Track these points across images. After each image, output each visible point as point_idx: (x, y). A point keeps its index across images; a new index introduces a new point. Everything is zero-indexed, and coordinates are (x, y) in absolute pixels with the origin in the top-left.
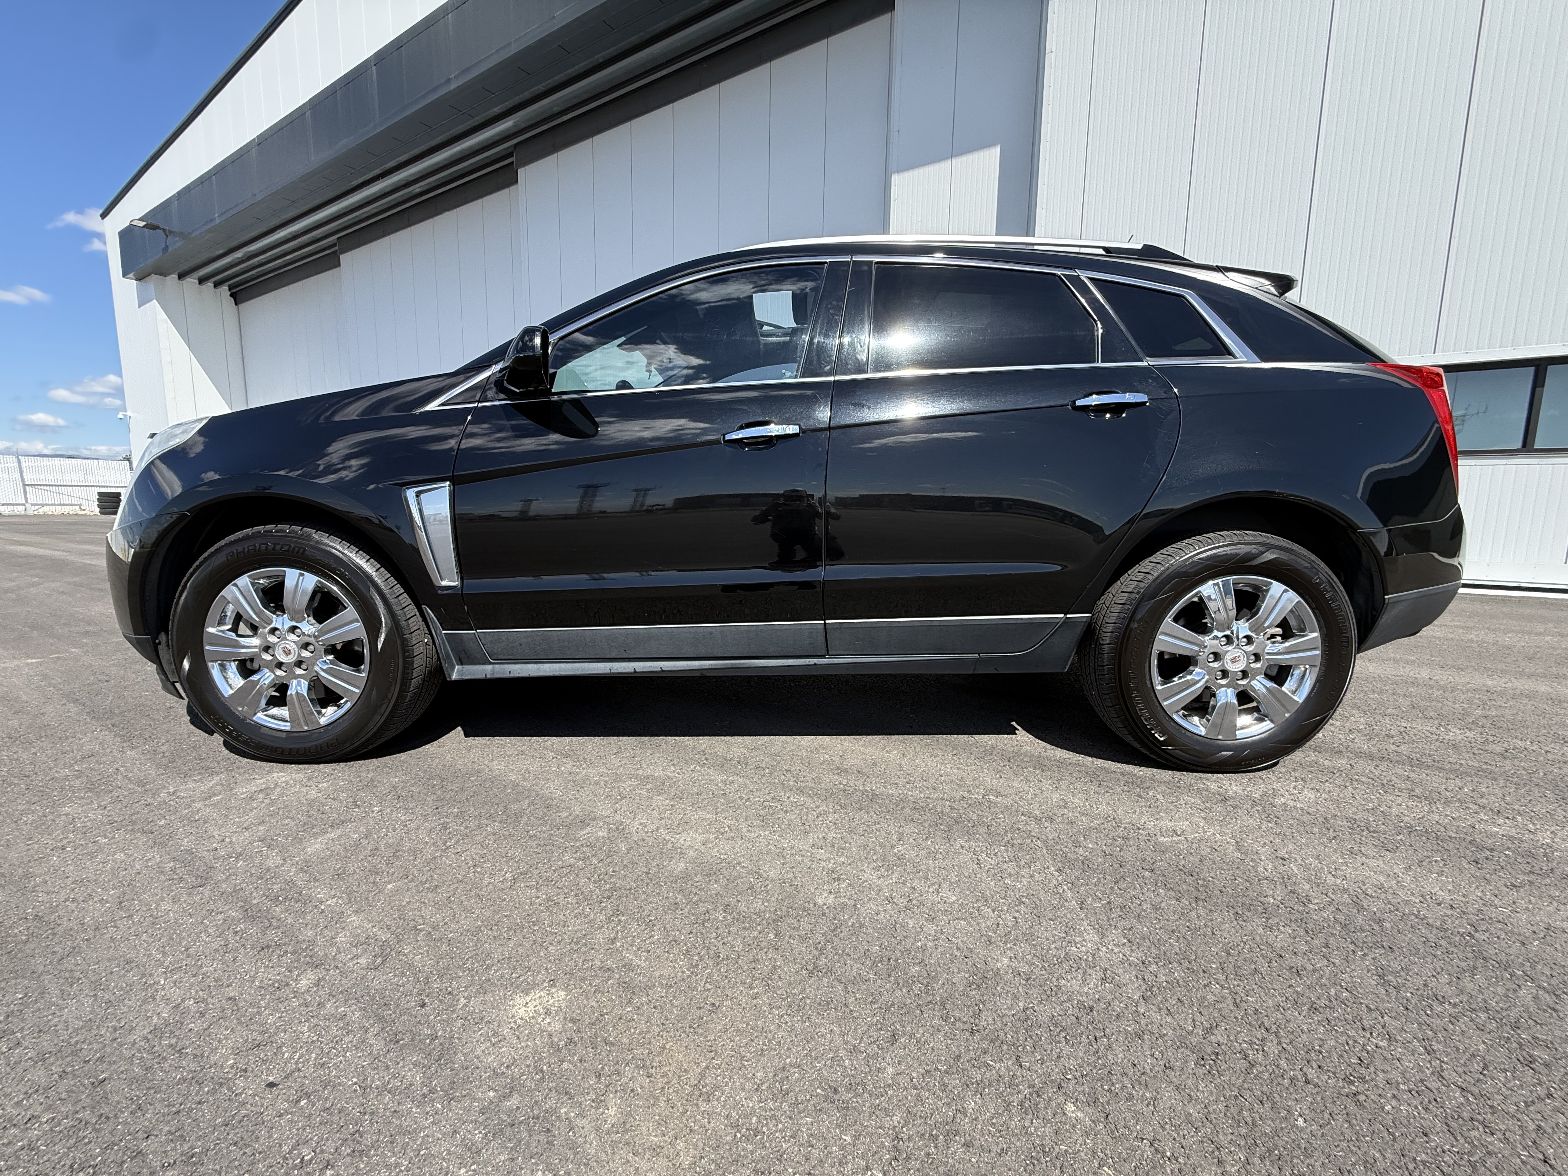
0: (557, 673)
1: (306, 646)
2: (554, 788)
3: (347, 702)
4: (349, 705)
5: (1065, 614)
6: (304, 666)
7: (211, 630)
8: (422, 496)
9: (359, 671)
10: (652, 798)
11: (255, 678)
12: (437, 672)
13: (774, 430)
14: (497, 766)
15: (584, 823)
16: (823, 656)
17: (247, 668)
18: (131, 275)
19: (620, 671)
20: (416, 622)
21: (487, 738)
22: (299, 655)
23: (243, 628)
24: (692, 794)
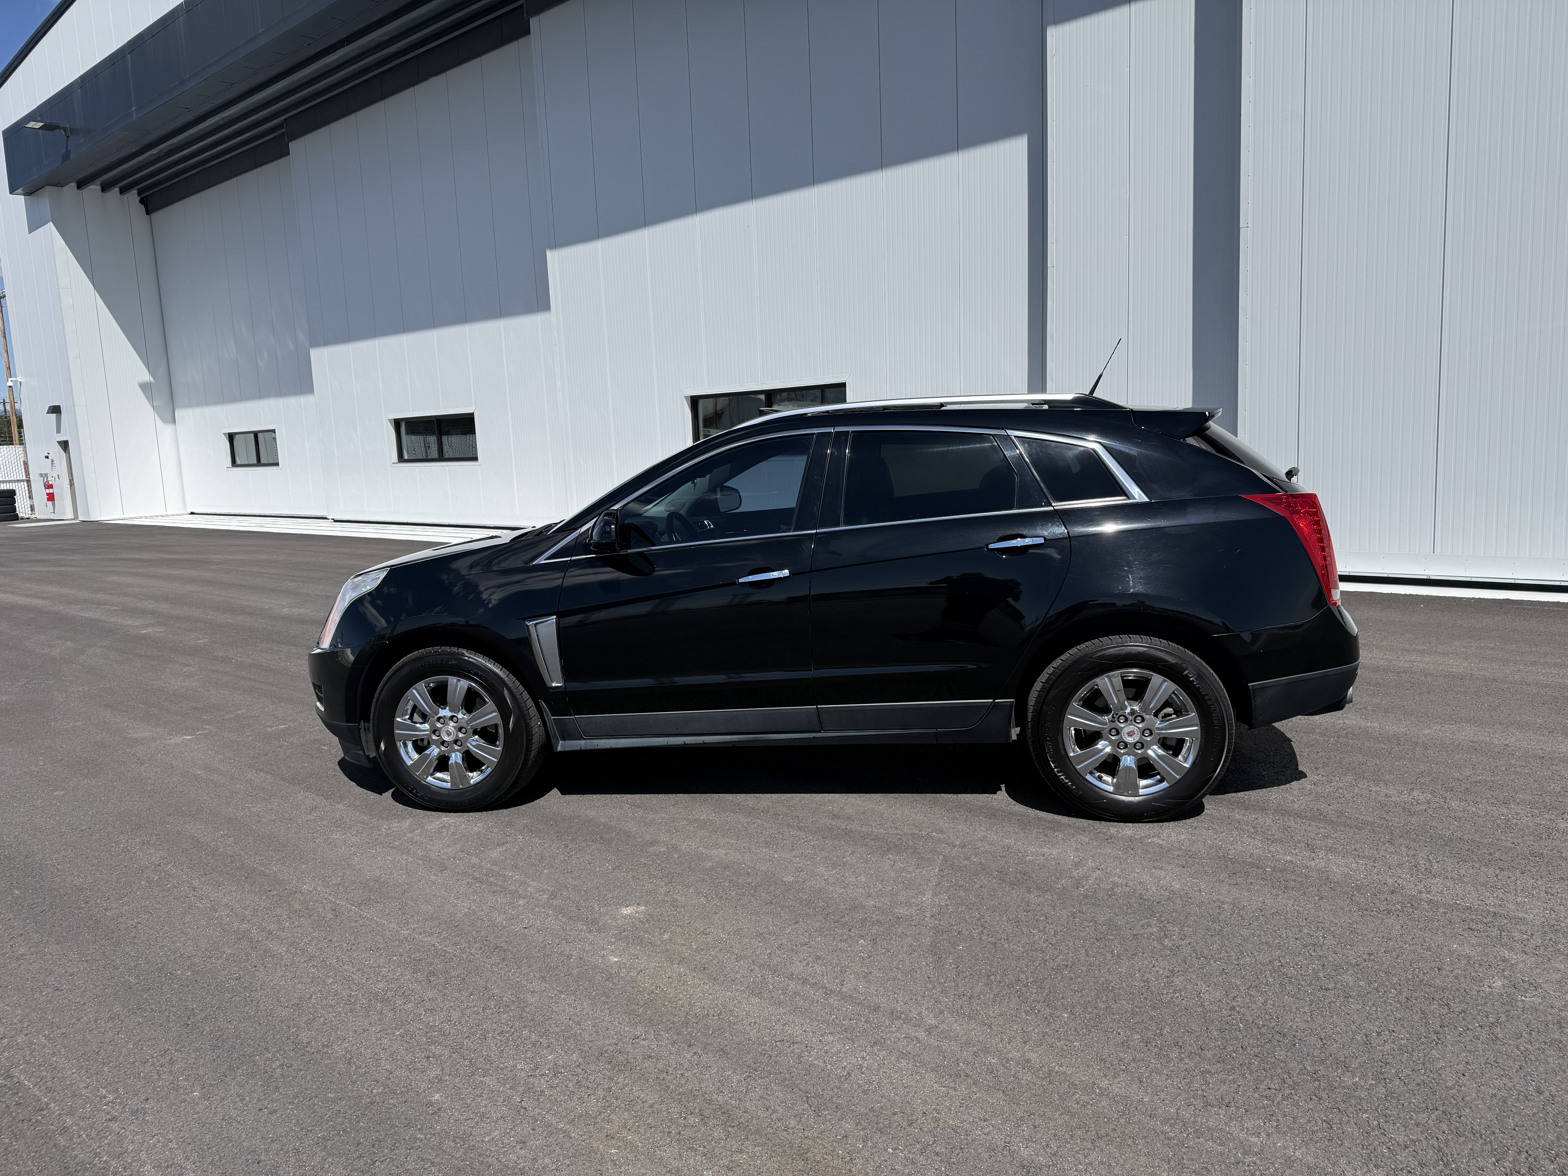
0: (630, 746)
1: (460, 729)
2: (632, 827)
3: (487, 768)
4: (489, 770)
5: (994, 700)
6: (459, 743)
7: (398, 719)
8: (538, 626)
9: (495, 745)
10: (697, 832)
11: (427, 752)
12: (548, 745)
13: (775, 575)
14: (591, 813)
15: (652, 844)
16: (819, 732)
17: (420, 747)
18: (20, 191)
19: (675, 743)
20: (533, 711)
21: (579, 796)
22: (457, 736)
23: (416, 717)
24: (724, 830)
